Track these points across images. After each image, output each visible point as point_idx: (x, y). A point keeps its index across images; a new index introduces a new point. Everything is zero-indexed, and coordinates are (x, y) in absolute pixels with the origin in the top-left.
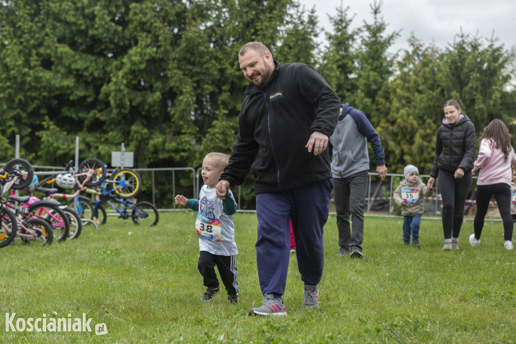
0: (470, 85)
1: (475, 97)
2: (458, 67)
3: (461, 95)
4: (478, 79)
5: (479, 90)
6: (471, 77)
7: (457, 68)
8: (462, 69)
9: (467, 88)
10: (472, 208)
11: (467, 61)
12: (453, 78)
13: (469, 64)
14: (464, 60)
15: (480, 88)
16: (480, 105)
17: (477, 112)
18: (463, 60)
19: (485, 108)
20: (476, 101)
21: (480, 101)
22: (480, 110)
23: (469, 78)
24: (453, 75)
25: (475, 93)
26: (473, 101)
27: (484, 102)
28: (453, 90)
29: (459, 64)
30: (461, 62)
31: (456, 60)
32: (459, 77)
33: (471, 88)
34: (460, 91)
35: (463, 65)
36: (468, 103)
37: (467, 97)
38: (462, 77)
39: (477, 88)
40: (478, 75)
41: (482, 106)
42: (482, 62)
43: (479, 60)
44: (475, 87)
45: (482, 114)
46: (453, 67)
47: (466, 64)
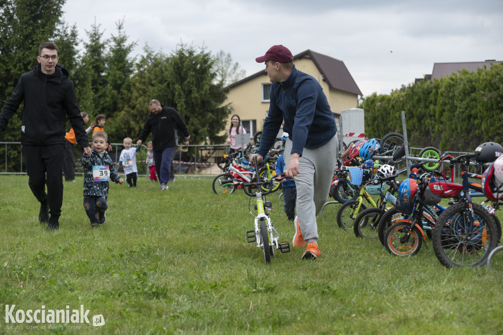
0: (188, 80)
1: (192, 89)
2: (179, 67)
3: (182, 87)
4: (193, 76)
5: (194, 84)
6: (189, 74)
7: (178, 68)
8: (182, 69)
9: (186, 83)
10: (191, 168)
11: (186, 63)
12: (175, 75)
13: (187, 65)
14: (184, 62)
15: (195, 82)
16: (195, 95)
17: (193, 100)
18: (182, 62)
19: (199, 97)
20: (193, 91)
21: (195, 92)
22: (195, 98)
23: (187, 75)
24: (176, 73)
25: (191, 86)
26: (190, 92)
27: (198, 92)
28: (176, 84)
29: (180, 65)
30: (181, 64)
31: (177, 62)
32: (180, 74)
33: (189, 82)
34: (181, 84)
35: (183, 66)
36: (187, 93)
37: (186, 89)
38: (182, 74)
39: (193, 82)
40: (194, 73)
41: (196, 95)
42: (196, 64)
43: (194, 62)
44: (191, 81)
45: (197, 101)
46: (176, 67)
47: (185, 65)
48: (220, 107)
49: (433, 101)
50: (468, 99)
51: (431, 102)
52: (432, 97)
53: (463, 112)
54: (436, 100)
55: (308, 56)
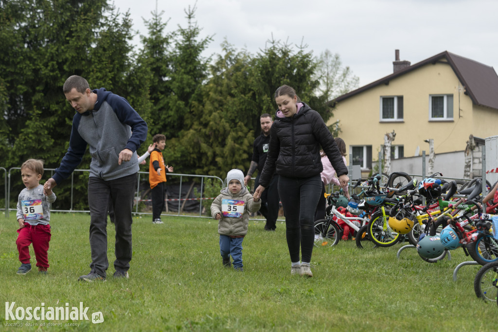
2: (269, 71)
3: (271, 99)
6: (282, 82)
7: (268, 73)
8: (273, 74)
11: (278, 66)
12: (264, 82)
13: (279, 69)
14: (275, 65)
18: (273, 66)
23: (279, 82)
24: (264, 79)
28: (265, 95)
29: (270, 69)
30: (272, 68)
31: (267, 65)
32: (270, 82)
34: (271, 95)
35: (274, 71)
38: (273, 82)
40: (288, 80)
42: (292, 68)
43: (289, 65)
46: (264, 72)
47: (277, 70)
55: (445, 60)
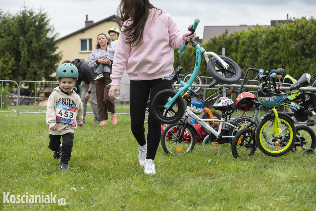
0: (29, 33)
1: (32, 40)
2: (23, 23)
3: (25, 39)
4: (34, 31)
5: (34, 36)
6: (30, 29)
7: (22, 24)
8: (25, 25)
9: (28, 35)
10: (31, 101)
11: (28, 20)
12: (20, 30)
13: (29, 22)
14: (26, 20)
15: (35, 35)
16: (35, 45)
17: (33, 48)
18: (25, 20)
19: (38, 46)
20: (33, 42)
21: (35, 42)
22: (35, 47)
23: (29, 30)
24: (20, 28)
25: (32, 38)
26: (31, 42)
27: (37, 43)
28: (21, 36)
29: (23, 22)
30: (24, 21)
31: (21, 20)
32: (23, 29)
33: (30, 35)
34: (24, 36)
35: (25, 23)
36: (28, 43)
37: (28, 40)
38: (25, 29)
39: (33, 35)
40: (34, 28)
41: (36, 45)
42: (35, 22)
43: (33, 20)
44: (32, 34)
45: (36, 49)
46: (20, 23)
47: (27, 22)
48: (54, 54)
49: (234, 50)
50: (271, 48)
51: (232, 50)
52: (233, 46)
53: (267, 58)
54: (237, 49)
55: (114, 19)
